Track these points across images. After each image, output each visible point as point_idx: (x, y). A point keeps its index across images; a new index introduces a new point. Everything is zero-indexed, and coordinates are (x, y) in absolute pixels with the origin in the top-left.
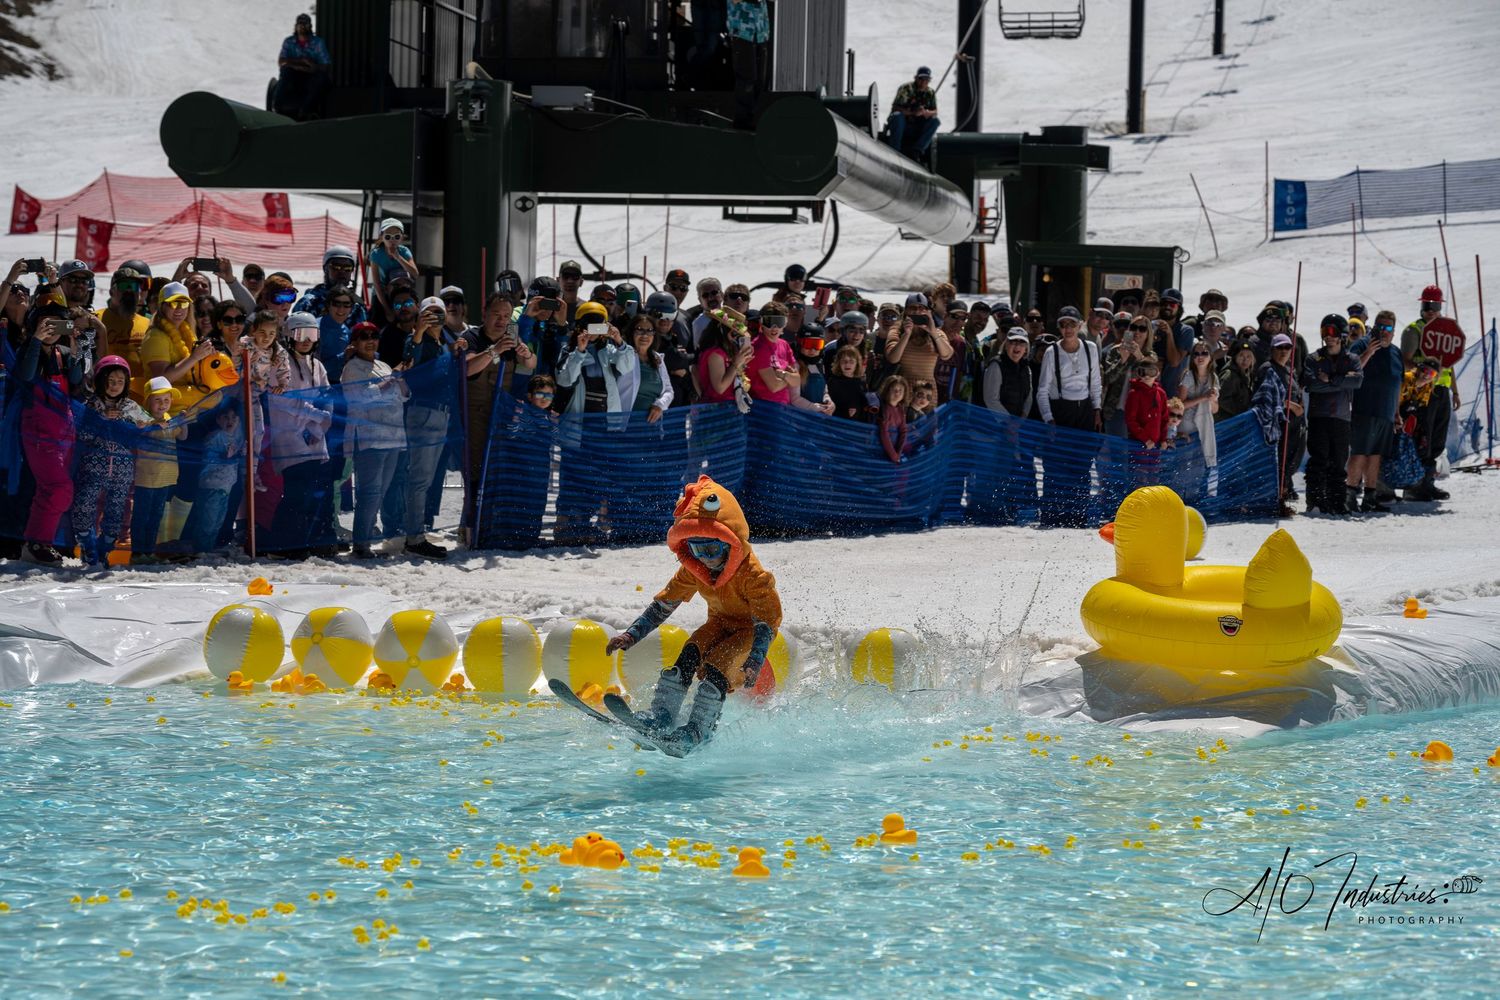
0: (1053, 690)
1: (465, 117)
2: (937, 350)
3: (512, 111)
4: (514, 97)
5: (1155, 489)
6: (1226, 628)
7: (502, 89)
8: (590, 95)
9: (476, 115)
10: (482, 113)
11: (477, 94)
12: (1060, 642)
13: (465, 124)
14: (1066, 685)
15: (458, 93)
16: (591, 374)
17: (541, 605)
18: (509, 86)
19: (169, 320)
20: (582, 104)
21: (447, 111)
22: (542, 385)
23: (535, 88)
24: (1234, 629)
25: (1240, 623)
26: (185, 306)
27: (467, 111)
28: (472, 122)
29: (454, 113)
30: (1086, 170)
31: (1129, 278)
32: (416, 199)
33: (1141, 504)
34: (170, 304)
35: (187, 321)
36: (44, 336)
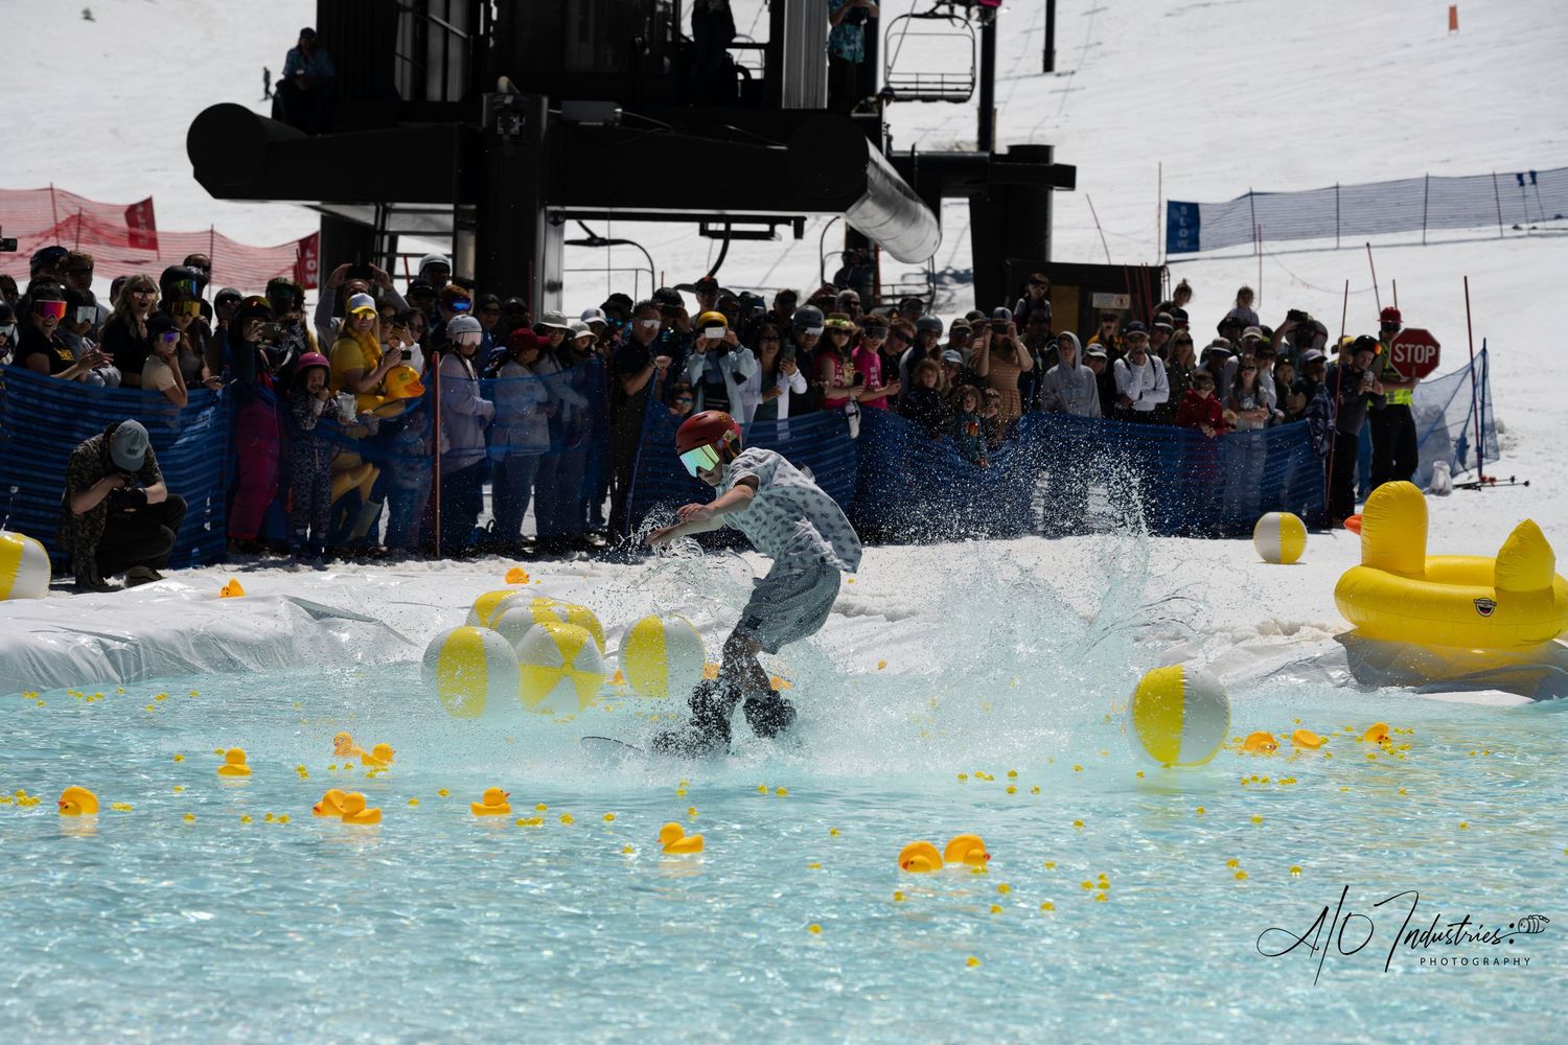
0: (1318, 667)
1: (507, 131)
2: (1020, 365)
3: (549, 126)
4: (549, 113)
5: (1399, 483)
6: (1481, 609)
7: (540, 103)
8: (619, 110)
9: (515, 129)
10: (521, 127)
11: (515, 109)
12: (1306, 626)
13: (506, 138)
14: (1330, 663)
15: (496, 108)
16: (712, 380)
18: (545, 101)
19: (354, 329)
20: (611, 119)
21: (484, 125)
22: (682, 391)
23: (565, 103)
24: (1489, 610)
25: (1495, 604)
26: (371, 316)
27: (508, 125)
28: (512, 136)
29: (492, 127)
30: (1052, 189)
31: (1116, 296)
32: (455, 213)
33: (1387, 498)
34: (357, 315)
35: (372, 331)
36: (254, 338)
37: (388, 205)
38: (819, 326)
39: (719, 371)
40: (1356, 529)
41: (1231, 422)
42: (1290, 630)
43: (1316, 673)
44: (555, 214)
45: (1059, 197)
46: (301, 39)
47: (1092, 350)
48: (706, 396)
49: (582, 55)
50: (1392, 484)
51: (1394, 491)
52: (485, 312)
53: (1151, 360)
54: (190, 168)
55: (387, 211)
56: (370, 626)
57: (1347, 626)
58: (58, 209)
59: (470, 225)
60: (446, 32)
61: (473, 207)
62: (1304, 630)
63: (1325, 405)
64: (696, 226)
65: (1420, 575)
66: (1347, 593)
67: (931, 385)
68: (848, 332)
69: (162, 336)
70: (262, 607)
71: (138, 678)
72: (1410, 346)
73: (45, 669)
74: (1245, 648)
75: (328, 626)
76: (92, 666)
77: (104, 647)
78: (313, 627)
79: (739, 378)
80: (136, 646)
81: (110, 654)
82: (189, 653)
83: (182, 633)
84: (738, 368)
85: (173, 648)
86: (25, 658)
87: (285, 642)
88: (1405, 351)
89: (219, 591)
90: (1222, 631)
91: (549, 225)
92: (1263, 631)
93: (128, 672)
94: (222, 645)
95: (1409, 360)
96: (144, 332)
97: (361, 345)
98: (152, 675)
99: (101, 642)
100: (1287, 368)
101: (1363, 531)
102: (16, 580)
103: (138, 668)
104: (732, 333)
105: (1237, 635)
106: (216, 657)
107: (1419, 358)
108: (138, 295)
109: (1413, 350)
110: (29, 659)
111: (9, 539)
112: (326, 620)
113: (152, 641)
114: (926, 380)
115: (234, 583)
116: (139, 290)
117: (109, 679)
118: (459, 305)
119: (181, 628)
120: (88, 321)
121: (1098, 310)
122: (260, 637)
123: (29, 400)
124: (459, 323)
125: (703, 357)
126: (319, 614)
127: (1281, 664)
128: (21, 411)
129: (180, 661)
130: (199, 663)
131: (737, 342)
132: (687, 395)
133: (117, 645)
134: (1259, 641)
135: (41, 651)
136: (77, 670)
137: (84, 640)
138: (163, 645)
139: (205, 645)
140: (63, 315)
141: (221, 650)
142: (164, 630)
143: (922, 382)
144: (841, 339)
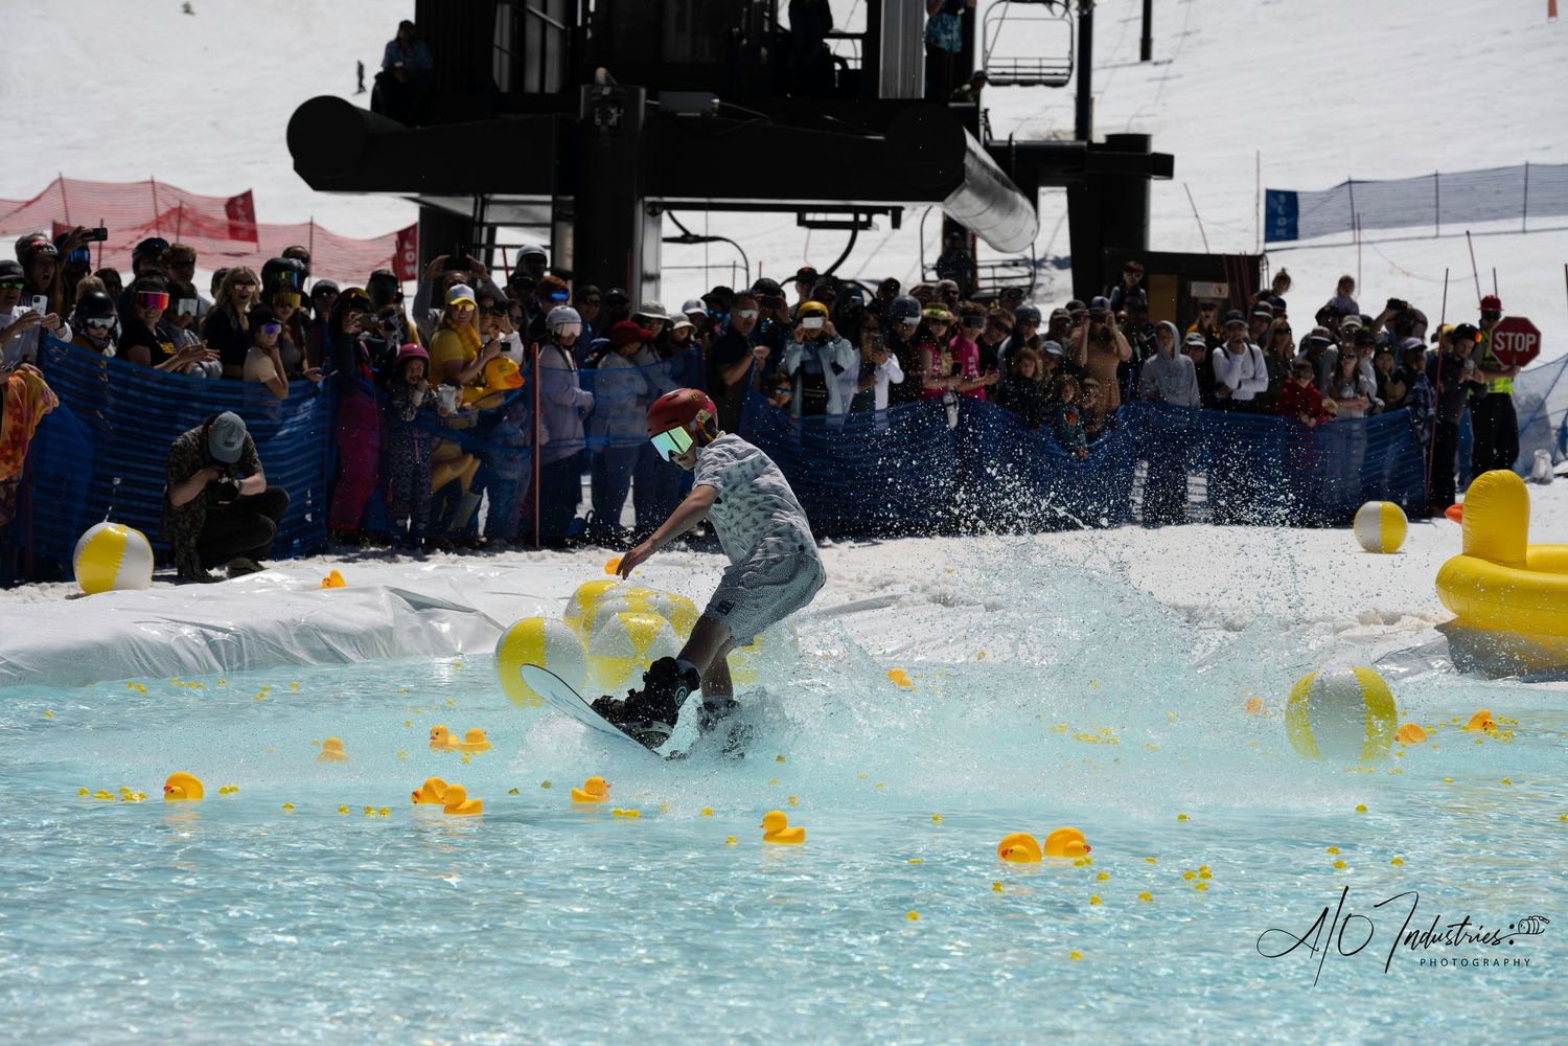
0: (1419, 656)
1: (604, 122)
2: (1118, 355)
3: (647, 117)
4: (647, 105)
5: (1501, 471)
7: (637, 95)
8: (717, 101)
9: (613, 121)
10: (619, 118)
11: (613, 100)
12: (1405, 615)
13: (604, 129)
14: (1431, 653)
15: (594, 99)
16: (810, 370)
17: (888, 584)
18: (643, 92)
19: (453, 321)
20: (709, 110)
21: (582, 116)
22: (780, 382)
23: (664, 95)
26: (470, 308)
27: (606, 116)
28: (611, 127)
29: (590, 118)
30: (1149, 178)
31: (1215, 285)
32: (554, 204)
33: (1488, 487)
34: (456, 306)
35: (471, 321)
36: (352, 329)
37: (487, 196)
38: (917, 316)
39: (817, 361)
40: (1458, 518)
41: (1331, 411)
42: (1391, 620)
43: (1418, 664)
44: (653, 204)
45: (1157, 187)
46: (399, 32)
47: (1191, 339)
48: (805, 385)
49: (679, 46)
50: (1494, 473)
51: (1495, 480)
52: (586, 303)
53: (1250, 349)
54: (290, 160)
55: (486, 203)
56: (472, 617)
57: (1448, 616)
58: (159, 202)
59: (570, 216)
60: (544, 24)
61: (571, 198)
62: (1405, 620)
63: (1425, 393)
64: (794, 216)
65: (1522, 564)
66: (1448, 582)
67: (1029, 375)
68: (946, 322)
69: (263, 328)
70: (363, 597)
71: (240, 669)
72: (1510, 335)
73: (147, 659)
74: (1347, 638)
75: (429, 616)
76: (195, 656)
77: (207, 637)
78: (415, 619)
79: (837, 369)
80: (238, 636)
81: (212, 645)
82: (291, 643)
83: (283, 624)
84: (836, 359)
85: (276, 639)
86: (128, 647)
87: (387, 633)
88: (1505, 339)
89: (319, 581)
90: (1323, 621)
91: (648, 217)
92: (1363, 620)
93: (230, 662)
94: (325, 637)
95: (1510, 348)
96: (246, 325)
97: (460, 336)
98: (253, 665)
99: (203, 633)
100: (1386, 357)
101: (1464, 520)
102: (119, 571)
103: (240, 658)
104: (830, 323)
105: (1338, 625)
106: (318, 647)
107: (1520, 346)
108: (239, 287)
109: (1514, 338)
110: (133, 650)
111: (113, 530)
112: (426, 611)
113: (254, 632)
114: (1023, 370)
115: (335, 574)
116: (239, 282)
117: (212, 670)
118: (556, 296)
119: (283, 619)
120: (188, 313)
121: (1196, 299)
122: (361, 628)
123: (131, 392)
124: (558, 314)
125: (801, 347)
126: (420, 605)
127: (1383, 654)
128: (123, 403)
129: (282, 651)
130: (302, 654)
131: (834, 332)
132: (785, 385)
133: (219, 636)
134: (1360, 631)
135: (144, 641)
136: (180, 660)
137: (186, 631)
138: (265, 635)
139: (308, 636)
140: (166, 306)
141: (322, 639)
142: (267, 621)
143: (1020, 372)
144: (939, 330)
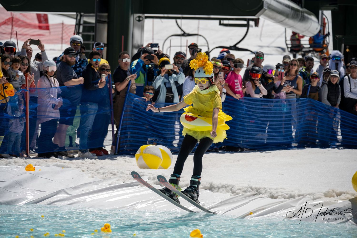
12: (344, 193)
16: (167, 86)
32: (96, 16)
42: (339, 195)
44: (139, 17)
59: (105, 22)
61: (106, 14)
90: (310, 195)
105: (315, 197)
